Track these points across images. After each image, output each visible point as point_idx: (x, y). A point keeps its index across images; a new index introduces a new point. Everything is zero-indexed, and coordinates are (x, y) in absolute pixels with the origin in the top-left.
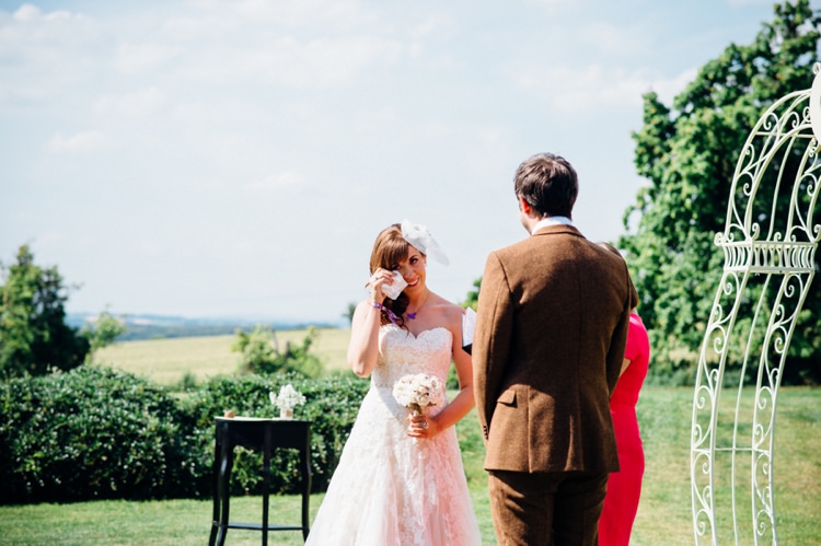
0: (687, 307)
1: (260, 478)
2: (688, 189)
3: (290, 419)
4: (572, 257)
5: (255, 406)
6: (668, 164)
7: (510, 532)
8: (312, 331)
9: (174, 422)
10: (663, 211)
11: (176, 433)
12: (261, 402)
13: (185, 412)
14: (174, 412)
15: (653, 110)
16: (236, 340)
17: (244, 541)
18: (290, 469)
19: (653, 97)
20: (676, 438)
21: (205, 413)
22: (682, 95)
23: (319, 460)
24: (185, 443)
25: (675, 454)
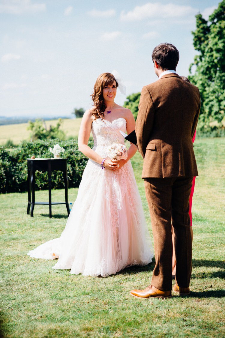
0: (216, 104)
1: (45, 183)
2: (215, 54)
3: (58, 158)
4: (178, 87)
5: (42, 153)
6: (207, 44)
7: (155, 203)
8: (60, 121)
9: (9, 161)
10: (205, 65)
11: (10, 166)
12: (44, 151)
13: (13, 156)
14: (8, 157)
15: (200, 22)
16: (28, 125)
17: (42, 209)
18: (58, 179)
19: (200, 16)
20: (216, 159)
21: (21, 157)
22: (212, 15)
23: (69, 174)
24: (14, 170)
25: (216, 166)
